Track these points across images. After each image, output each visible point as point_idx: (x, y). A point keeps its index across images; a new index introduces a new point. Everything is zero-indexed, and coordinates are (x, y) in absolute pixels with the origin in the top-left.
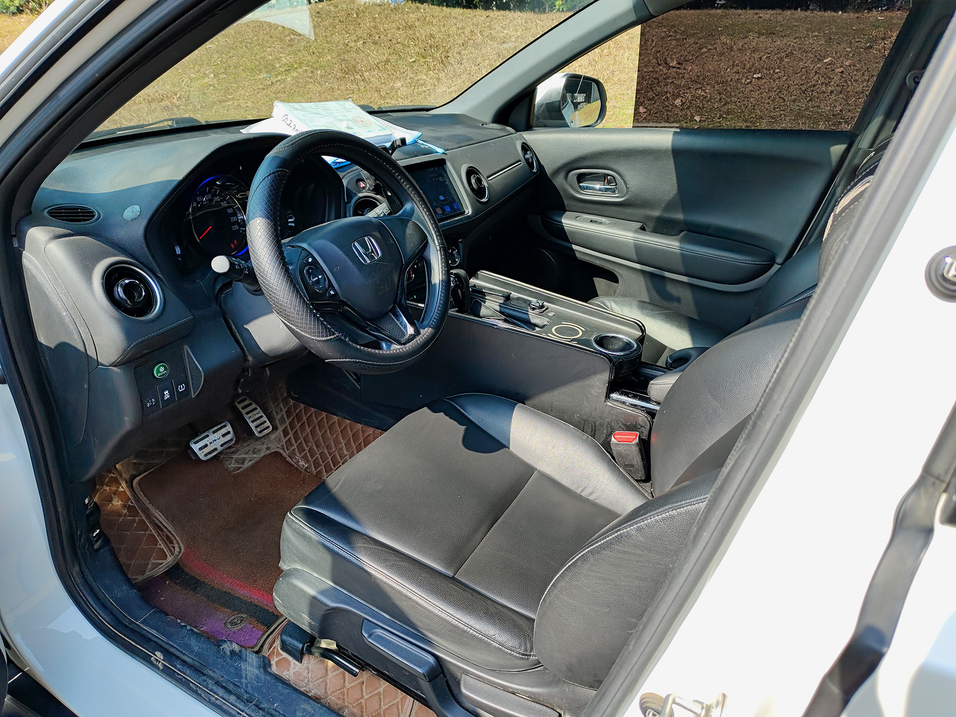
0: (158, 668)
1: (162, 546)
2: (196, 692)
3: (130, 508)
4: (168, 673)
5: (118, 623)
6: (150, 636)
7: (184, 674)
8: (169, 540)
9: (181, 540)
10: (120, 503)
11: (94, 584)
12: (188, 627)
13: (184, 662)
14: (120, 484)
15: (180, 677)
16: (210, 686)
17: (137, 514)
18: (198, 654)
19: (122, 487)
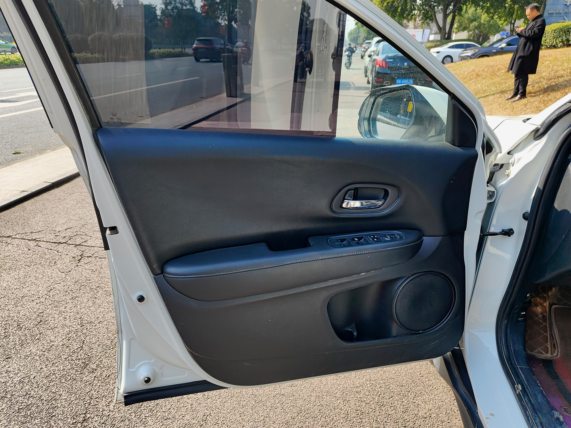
0: (516, 391)
1: (549, 346)
2: (528, 417)
3: (544, 317)
4: (519, 398)
5: (509, 359)
6: (520, 376)
7: (527, 404)
8: (554, 346)
9: (561, 352)
10: (540, 310)
11: (509, 335)
12: (541, 388)
13: (530, 401)
14: (546, 302)
15: (524, 404)
16: (537, 421)
17: (546, 322)
18: (538, 403)
19: (546, 304)
